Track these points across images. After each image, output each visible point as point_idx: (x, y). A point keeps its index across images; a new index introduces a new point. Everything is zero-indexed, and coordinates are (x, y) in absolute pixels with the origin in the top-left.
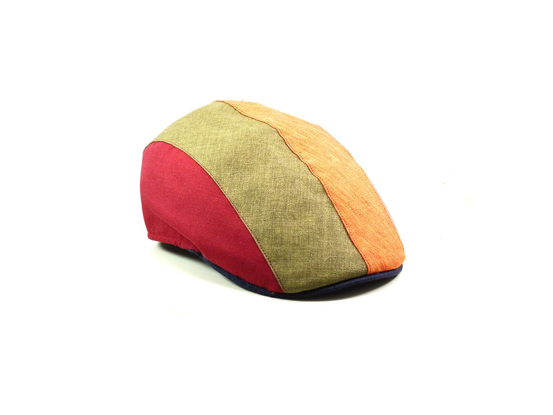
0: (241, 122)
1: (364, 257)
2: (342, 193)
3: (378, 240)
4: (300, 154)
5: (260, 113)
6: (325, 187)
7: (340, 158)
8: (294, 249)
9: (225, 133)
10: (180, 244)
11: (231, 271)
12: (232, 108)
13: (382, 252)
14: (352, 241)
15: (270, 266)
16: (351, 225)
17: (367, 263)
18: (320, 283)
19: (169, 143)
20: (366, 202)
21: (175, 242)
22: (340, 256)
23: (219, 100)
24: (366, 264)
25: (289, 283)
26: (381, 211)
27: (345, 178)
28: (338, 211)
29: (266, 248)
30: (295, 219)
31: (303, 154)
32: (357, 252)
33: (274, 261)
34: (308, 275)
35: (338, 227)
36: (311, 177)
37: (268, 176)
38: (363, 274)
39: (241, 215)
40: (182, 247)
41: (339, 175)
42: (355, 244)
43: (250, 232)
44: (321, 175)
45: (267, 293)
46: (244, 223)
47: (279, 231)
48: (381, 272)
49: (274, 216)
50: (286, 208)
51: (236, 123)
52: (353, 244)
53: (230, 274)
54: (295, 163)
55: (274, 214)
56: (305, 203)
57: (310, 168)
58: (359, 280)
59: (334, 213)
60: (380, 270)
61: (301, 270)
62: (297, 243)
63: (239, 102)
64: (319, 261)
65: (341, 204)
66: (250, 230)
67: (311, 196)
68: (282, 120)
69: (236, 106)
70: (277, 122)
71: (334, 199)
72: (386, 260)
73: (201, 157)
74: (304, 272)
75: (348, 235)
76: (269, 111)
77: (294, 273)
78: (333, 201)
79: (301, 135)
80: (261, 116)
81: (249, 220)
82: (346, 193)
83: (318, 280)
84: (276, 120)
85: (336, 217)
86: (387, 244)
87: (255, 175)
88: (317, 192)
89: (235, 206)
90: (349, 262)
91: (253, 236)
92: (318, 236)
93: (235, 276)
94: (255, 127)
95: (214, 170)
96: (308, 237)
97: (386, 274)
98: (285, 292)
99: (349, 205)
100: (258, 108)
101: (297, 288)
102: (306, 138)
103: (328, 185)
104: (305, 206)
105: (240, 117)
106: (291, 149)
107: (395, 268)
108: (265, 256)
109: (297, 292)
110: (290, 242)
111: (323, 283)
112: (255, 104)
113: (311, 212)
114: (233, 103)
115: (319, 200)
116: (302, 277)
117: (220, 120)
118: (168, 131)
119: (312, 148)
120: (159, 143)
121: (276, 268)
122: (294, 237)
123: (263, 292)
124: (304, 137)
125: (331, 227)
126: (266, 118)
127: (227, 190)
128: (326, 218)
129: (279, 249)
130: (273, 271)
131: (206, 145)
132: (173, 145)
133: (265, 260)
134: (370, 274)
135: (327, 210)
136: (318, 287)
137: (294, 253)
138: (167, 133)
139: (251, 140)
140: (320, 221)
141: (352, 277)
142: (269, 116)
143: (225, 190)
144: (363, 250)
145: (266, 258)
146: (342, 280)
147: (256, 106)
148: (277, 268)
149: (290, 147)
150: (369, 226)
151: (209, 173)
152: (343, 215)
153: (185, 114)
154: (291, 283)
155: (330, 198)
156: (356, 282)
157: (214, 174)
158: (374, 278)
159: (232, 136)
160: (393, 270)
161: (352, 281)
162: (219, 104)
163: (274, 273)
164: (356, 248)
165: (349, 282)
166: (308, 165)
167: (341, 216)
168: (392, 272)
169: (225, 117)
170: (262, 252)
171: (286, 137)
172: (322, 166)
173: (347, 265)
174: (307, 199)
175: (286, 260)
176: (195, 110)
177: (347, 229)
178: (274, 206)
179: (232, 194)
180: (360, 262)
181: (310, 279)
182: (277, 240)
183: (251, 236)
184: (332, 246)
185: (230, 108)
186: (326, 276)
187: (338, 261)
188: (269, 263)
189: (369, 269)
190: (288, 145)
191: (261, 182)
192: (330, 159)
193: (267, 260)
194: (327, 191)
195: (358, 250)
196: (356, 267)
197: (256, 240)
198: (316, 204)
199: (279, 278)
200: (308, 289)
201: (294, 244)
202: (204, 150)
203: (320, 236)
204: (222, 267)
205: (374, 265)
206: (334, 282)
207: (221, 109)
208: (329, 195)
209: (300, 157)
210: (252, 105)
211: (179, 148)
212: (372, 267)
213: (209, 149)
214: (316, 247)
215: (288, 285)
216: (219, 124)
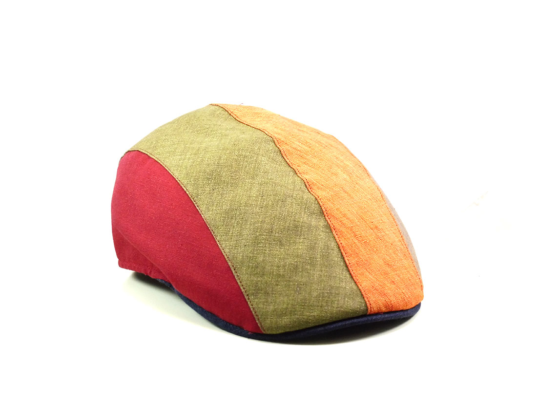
0: (233, 129)
1: (363, 294)
2: (345, 215)
3: (386, 274)
4: (298, 167)
5: (259, 119)
6: (323, 208)
7: (350, 175)
8: (278, 281)
9: (211, 141)
10: (151, 272)
11: (204, 306)
12: (227, 113)
13: (390, 289)
14: (350, 274)
15: (247, 300)
16: (351, 255)
17: (366, 300)
18: (307, 322)
19: (143, 152)
20: (376, 227)
21: (145, 270)
22: (333, 291)
23: (213, 103)
24: (366, 302)
25: (268, 321)
26: (397, 240)
27: (352, 198)
28: (336, 236)
29: (244, 278)
30: (281, 245)
31: (303, 168)
32: (355, 287)
33: (253, 294)
34: (292, 312)
35: (335, 256)
36: (306, 196)
37: (254, 193)
38: (361, 314)
39: (218, 238)
40: (152, 277)
41: (343, 194)
42: (354, 278)
43: (227, 259)
44: (320, 193)
45: (243, 333)
46: (221, 248)
47: (261, 259)
48: (385, 313)
49: (256, 242)
50: (272, 232)
51: (227, 129)
52: (352, 277)
53: (203, 309)
54: (291, 178)
55: (256, 238)
56: (296, 227)
57: (307, 184)
58: (355, 320)
59: (332, 239)
60: (384, 309)
61: (285, 306)
62: (282, 273)
63: (237, 106)
64: (307, 295)
65: (341, 229)
66: (226, 257)
67: (304, 218)
68: (283, 127)
69: (232, 111)
70: (275, 130)
71: (333, 222)
72: (391, 299)
73: (178, 169)
74: (287, 308)
75: (347, 266)
76: (269, 117)
77: (275, 310)
78: (331, 225)
79: (303, 146)
80: (259, 123)
81: (226, 246)
82: (349, 215)
83: (304, 318)
84: (276, 127)
85: (333, 244)
86: (397, 278)
87: (240, 191)
88: (312, 213)
89: (211, 228)
90: (344, 299)
91: (230, 264)
92: (309, 267)
93: (208, 312)
94: (248, 135)
95: (191, 185)
96: (296, 268)
97: (392, 315)
98: (264, 333)
99: (351, 230)
100: (256, 113)
101: (277, 328)
102: (309, 149)
103: (328, 205)
104: (296, 229)
105: (234, 124)
106: (288, 161)
107: (405, 308)
108: (241, 288)
109: (278, 333)
110: (273, 273)
111: (309, 323)
112: (255, 108)
113: (302, 237)
114: (229, 107)
115: (313, 223)
116: (285, 314)
117: (208, 127)
118: (147, 140)
119: (315, 161)
120: (134, 152)
121: (254, 303)
122: (278, 267)
123: (240, 332)
124: (306, 148)
125: (326, 256)
126: (263, 125)
127: (204, 209)
128: (321, 244)
129: (259, 281)
130: (251, 306)
131: (186, 156)
132: (148, 154)
133: (242, 293)
134: (370, 315)
135: (322, 235)
136: (304, 327)
137: (277, 285)
138: (145, 141)
139: (239, 150)
140: (312, 248)
141: (347, 317)
142: (267, 123)
143: (202, 208)
144: (364, 284)
145: (243, 290)
146: (334, 320)
147: (256, 111)
148: (256, 304)
149: (287, 160)
150: (375, 257)
151: (184, 188)
152: (343, 242)
153: (171, 120)
154: (272, 322)
155: (328, 220)
156: (351, 324)
157: (190, 190)
158: (375, 320)
159: (218, 144)
160: (402, 311)
161: (348, 322)
162: (213, 108)
163: (252, 309)
164: (355, 282)
165: (344, 323)
166: (306, 181)
167: (339, 243)
168: (402, 313)
169: (215, 123)
170: (239, 284)
171: (283, 148)
172: (323, 184)
173: (341, 302)
174: (298, 221)
175: (266, 293)
176: (182, 114)
177: (346, 259)
178: (258, 229)
179: (209, 213)
180: (359, 299)
181: (295, 318)
182: (258, 269)
183: (228, 264)
184: (324, 279)
185: (223, 112)
186: (314, 314)
187: (331, 297)
188: (246, 297)
189: (369, 307)
190: (285, 157)
191: (245, 199)
192: (336, 174)
193: (244, 293)
194: (325, 213)
195: (357, 285)
196: (353, 304)
197: (232, 269)
198: (310, 226)
199: (257, 316)
200: (292, 330)
201: (279, 275)
202: (182, 161)
203: (310, 267)
204: (193, 300)
205: (376, 302)
206: (324, 322)
207: (213, 114)
208: (326, 217)
209: (297, 172)
210: (251, 109)
211: (155, 158)
212: (374, 305)
213: (189, 159)
214: (304, 280)
215: (267, 324)
216: (206, 131)
